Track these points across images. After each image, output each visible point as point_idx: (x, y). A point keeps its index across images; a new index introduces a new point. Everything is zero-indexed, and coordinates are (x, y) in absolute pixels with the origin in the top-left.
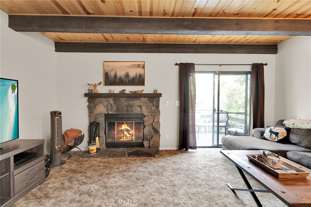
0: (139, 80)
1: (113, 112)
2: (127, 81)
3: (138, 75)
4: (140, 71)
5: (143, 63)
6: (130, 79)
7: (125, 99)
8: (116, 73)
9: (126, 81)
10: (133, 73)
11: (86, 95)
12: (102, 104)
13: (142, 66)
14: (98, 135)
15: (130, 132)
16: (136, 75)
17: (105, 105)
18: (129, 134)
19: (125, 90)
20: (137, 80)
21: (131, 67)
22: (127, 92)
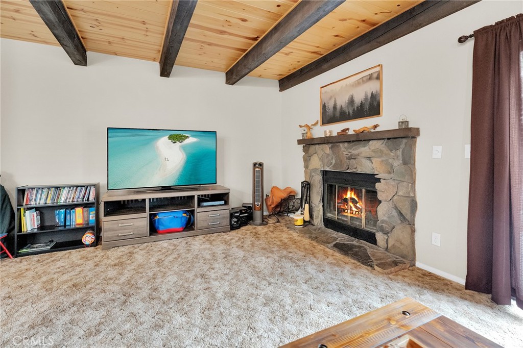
0: (371, 105)
1: (330, 168)
2: (351, 112)
3: (369, 96)
4: (371, 87)
5: (378, 69)
6: (356, 108)
7: (346, 144)
8: (335, 101)
9: (349, 113)
10: (360, 95)
11: (300, 142)
12: (316, 155)
13: (375, 75)
14: (308, 200)
15: (358, 205)
16: (366, 96)
17: (320, 156)
18: (356, 207)
19: (348, 129)
20: (367, 107)
21: (358, 83)
22: (351, 132)
